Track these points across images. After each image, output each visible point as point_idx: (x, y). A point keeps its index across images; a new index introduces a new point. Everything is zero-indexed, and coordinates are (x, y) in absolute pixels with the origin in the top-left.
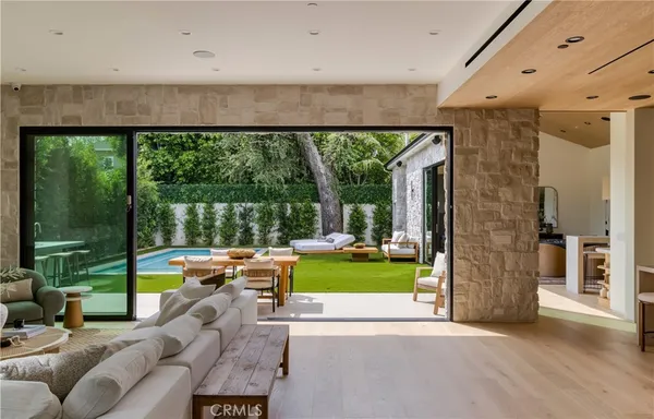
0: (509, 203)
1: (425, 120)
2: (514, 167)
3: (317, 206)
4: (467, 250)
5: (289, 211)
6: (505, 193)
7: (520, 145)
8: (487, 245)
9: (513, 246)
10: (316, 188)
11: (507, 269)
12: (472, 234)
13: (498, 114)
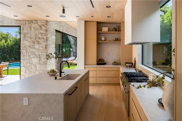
0: (38, 49)
1: (12, 23)
2: (39, 38)
3: (71, 49)
4: (25, 64)
5: (64, 51)
6: (37, 46)
7: (41, 31)
8: (31, 62)
9: (39, 62)
10: (70, 45)
11: (37, 69)
12: (26, 59)
13: (34, 22)
